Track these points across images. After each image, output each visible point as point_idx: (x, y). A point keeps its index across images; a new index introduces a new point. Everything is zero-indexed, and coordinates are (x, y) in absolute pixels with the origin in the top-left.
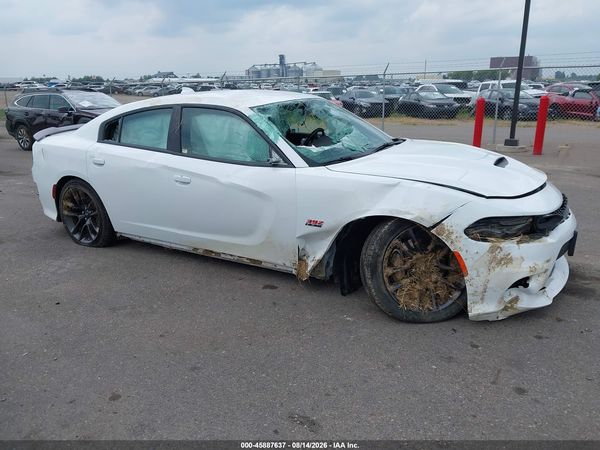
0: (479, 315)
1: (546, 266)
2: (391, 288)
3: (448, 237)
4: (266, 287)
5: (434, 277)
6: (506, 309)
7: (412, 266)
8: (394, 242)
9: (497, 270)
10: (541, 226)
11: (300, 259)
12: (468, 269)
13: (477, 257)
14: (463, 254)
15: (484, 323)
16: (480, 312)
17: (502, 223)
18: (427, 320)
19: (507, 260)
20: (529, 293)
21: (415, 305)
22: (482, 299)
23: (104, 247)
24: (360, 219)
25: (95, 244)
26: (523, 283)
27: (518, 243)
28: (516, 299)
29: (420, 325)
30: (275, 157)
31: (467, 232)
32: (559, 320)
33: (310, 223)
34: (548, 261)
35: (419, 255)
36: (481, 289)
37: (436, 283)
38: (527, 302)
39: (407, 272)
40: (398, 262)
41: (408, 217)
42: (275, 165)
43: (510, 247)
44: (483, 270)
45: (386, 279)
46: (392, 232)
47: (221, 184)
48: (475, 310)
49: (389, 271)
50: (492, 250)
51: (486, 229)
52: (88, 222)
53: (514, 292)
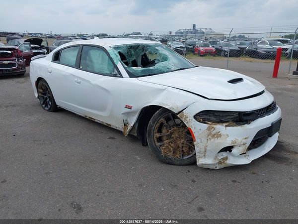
0: (202, 164)
1: (244, 141)
2: (158, 144)
3: (185, 119)
4: (110, 138)
5: (182, 141)
6: (220, 163)
7: (171, 133)
8: (161, 120)
9: (212, 140)
10: (245, 118)
11: (125, 125)
12: (196, 138)
13: (201, 132)
14: (193, 129)
15: (206, 169)
16: (203, 163)
17: (216, 114)
18: (177, 163)
19: (218, 135)
20: (233, 156)
21: (170, 154)
22: (204, 156)
23: (54, 112)
24: (147, 107)
25: (49, 110)
26: (229, 149)
27: (226, 126)
28: (226, 158)
29: (173, 166)
30: (116, 72)
31: (195, 117)
32: (254, 173)
33: (127, 107)
34: (246, 138)
35: (175, 128)
36: (203, 150)
37: (183, 144)
38: (232, 161)
39: (169, 137)
40: (164, 131)
41: (167, 107)
42: (115, 76)
43: (221, 128)
44: (204, 140)
45: (155, 139)
46: (160, 115)
47: (92, 84)
48: (200, 161)
49: (158, 135)
50: (209, 129)
51: (205, 116)
52: (48, 100)
53: (225, 154)
